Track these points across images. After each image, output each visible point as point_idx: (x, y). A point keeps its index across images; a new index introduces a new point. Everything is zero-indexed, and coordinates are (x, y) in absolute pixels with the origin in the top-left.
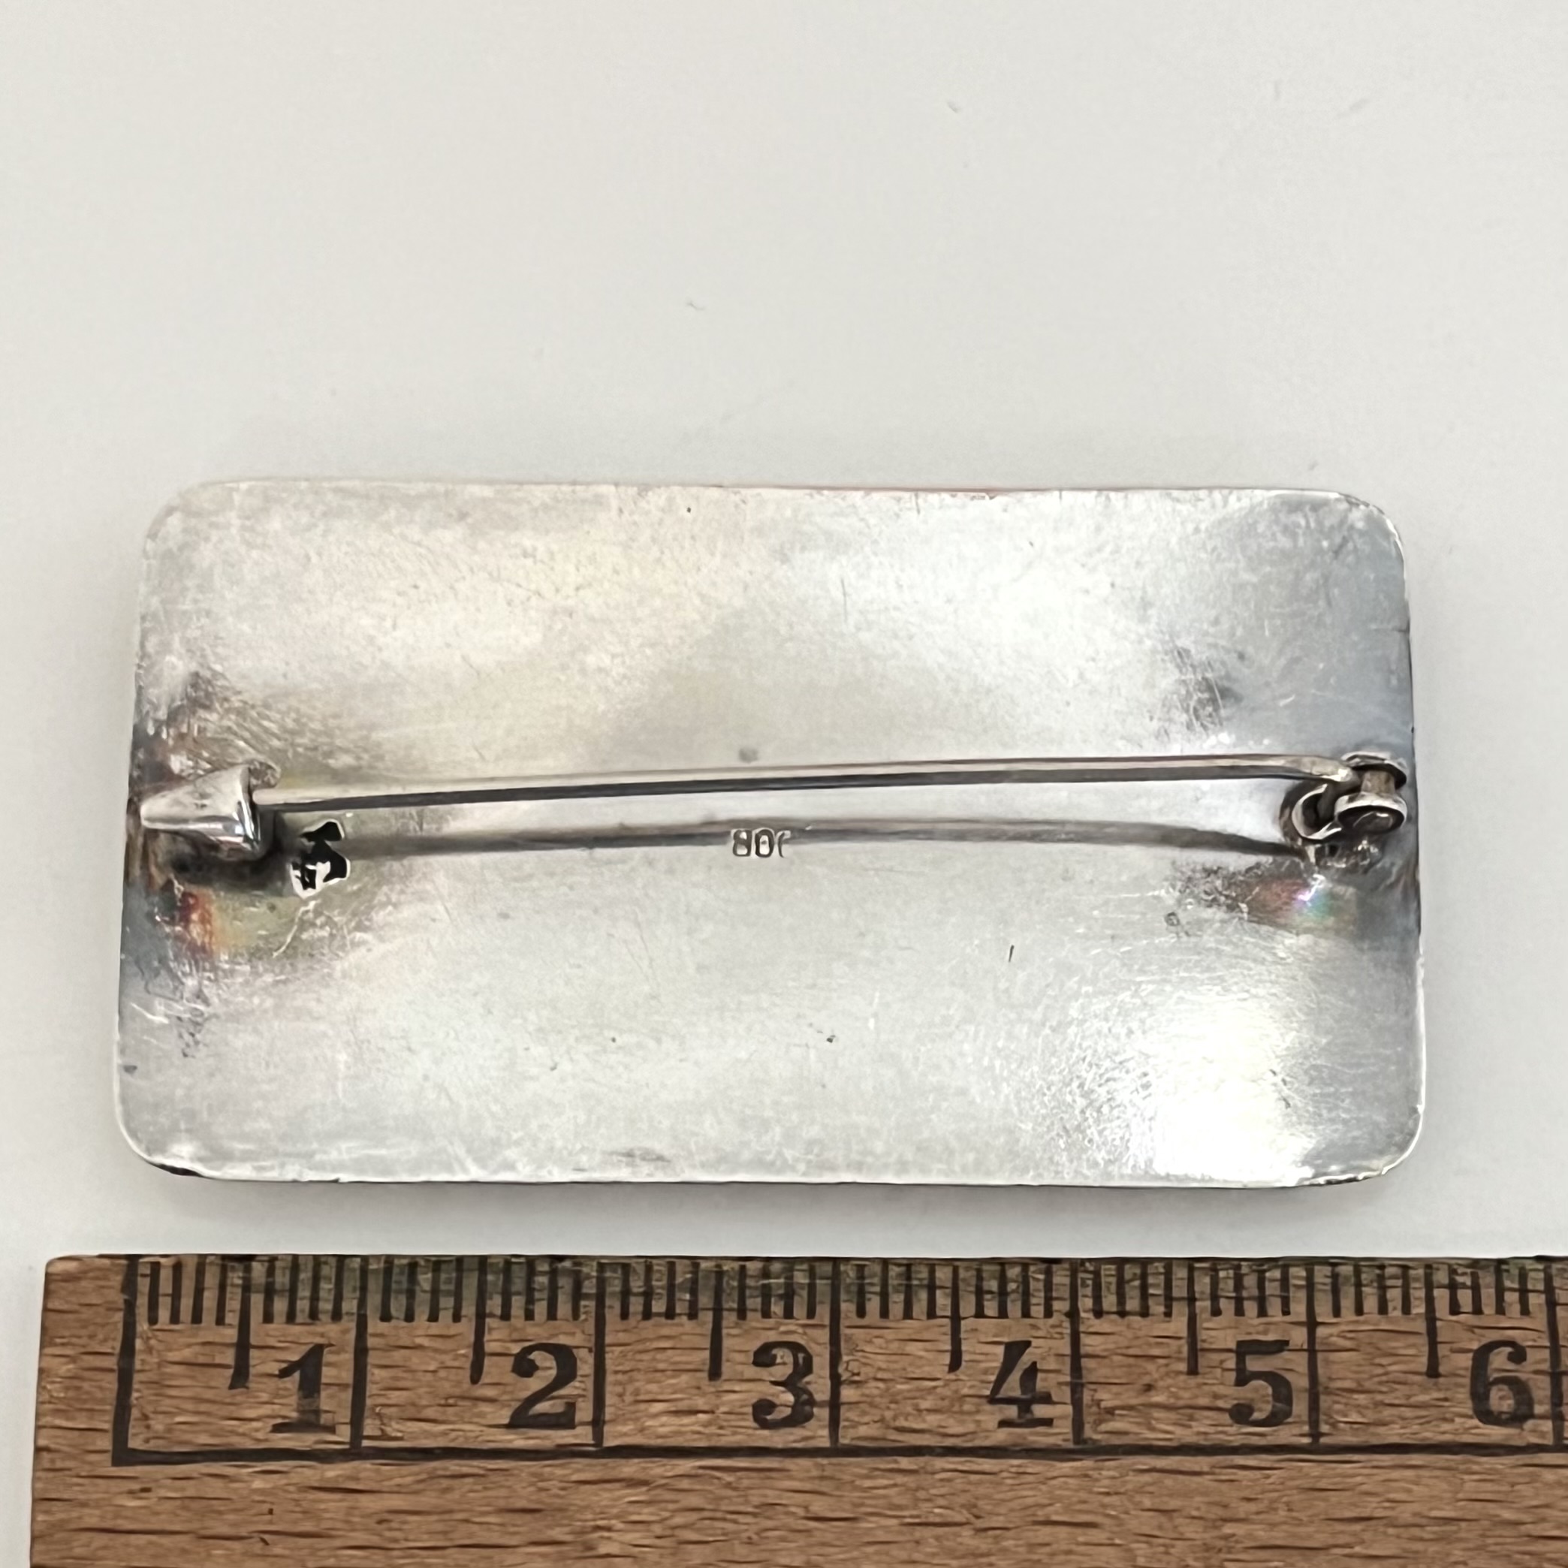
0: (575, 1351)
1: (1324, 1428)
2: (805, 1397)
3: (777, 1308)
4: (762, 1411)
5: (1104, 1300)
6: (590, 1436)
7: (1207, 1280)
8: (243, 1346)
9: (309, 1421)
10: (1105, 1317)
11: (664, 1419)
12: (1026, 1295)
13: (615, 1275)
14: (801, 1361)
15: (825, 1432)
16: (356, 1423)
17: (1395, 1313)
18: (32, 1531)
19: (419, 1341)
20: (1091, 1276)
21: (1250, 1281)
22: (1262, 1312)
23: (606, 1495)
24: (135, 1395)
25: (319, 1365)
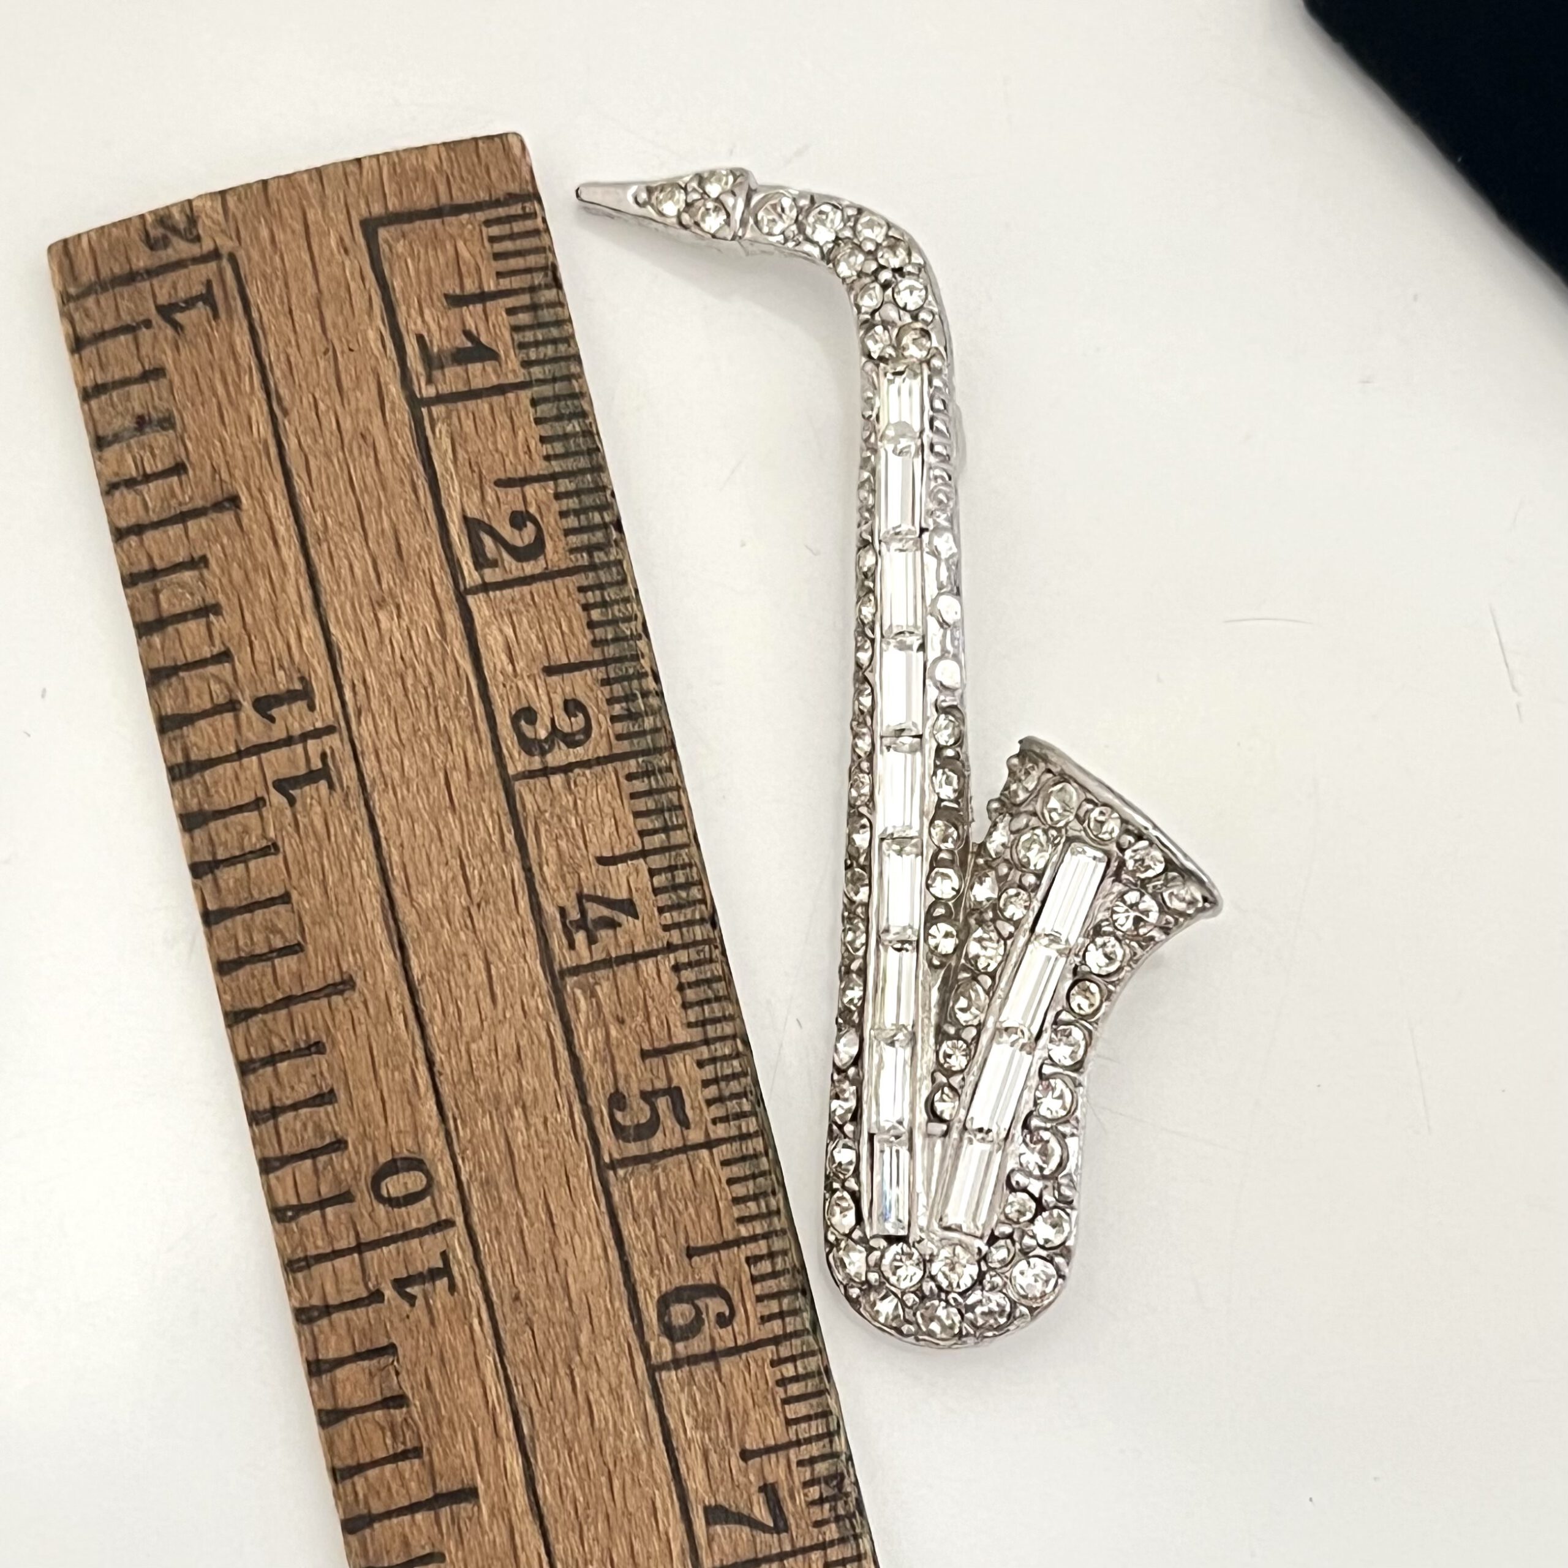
0: (541, 559)
1: (621, 1172)
2: (547, 747)
3: (618, 709)
4: (528, 714)
5: (689, 970)
6: (473, 584)
7: (727, 1052)
8: (483, 297)
9: (431, 362)
10: (673, 975)
11: (500, 638)
12: (679, 907)
13: (615, 574)
14: (577, 738)
15: (520, 769)
16: (440, 399)
17: (737, 1211)
18: (293, 174)
19: (521, 433)
20: (708, 956)
21: (735, 1086)
22: (709, 1103)
23: (427, 608)
24: (422, 223)
25: (481, 359)
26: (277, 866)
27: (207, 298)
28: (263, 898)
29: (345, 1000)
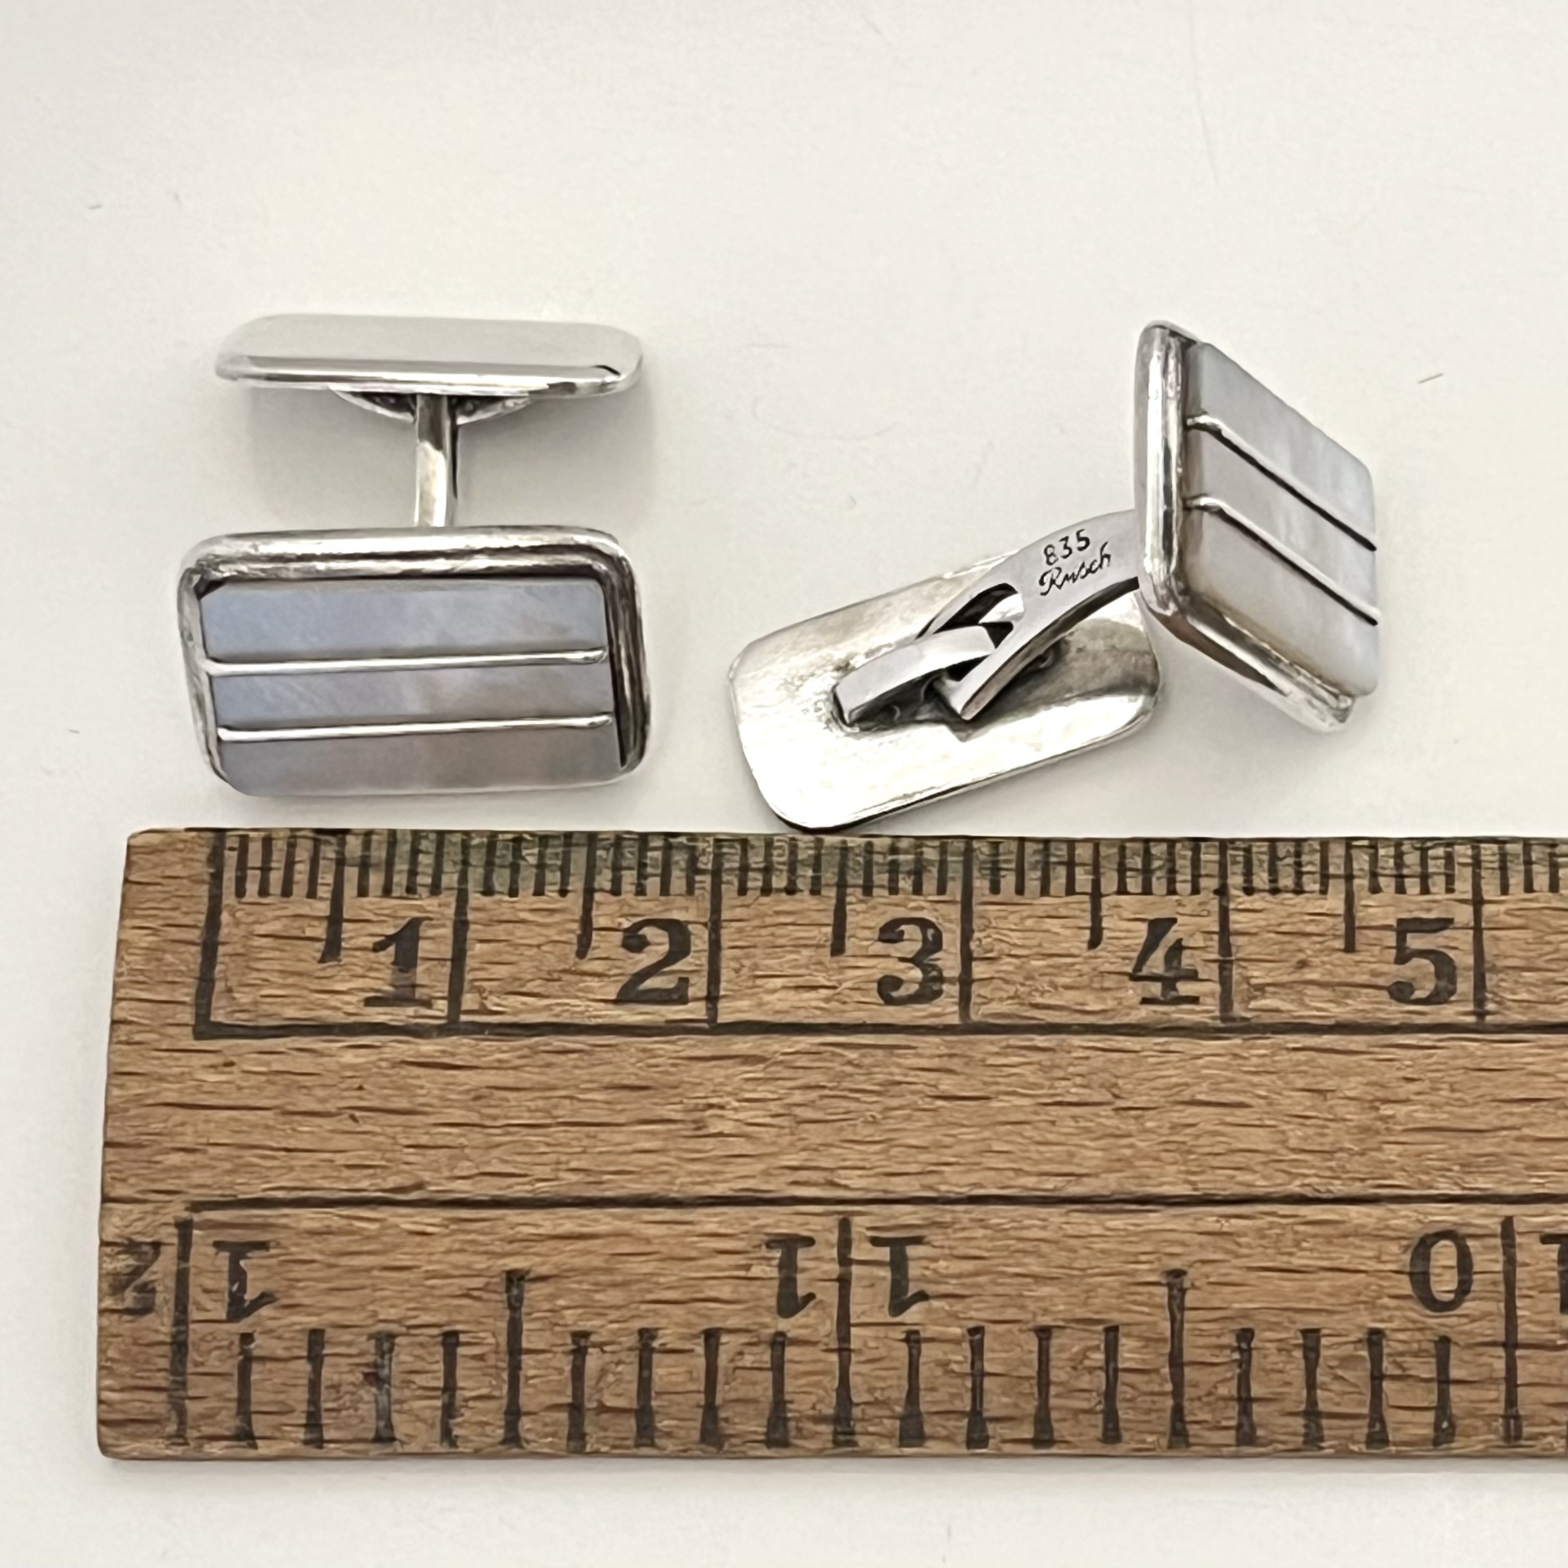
0: (690, 927)
1: (1490, 1006)
2: (934, 973)
3: (905, 884)
4: (887, 987)
5: (1254, 877)
6: (704, 1012)
7: (1366, 858)
8: (335, 920)
9: (404, 996)
10: (1256, 896)
11: (781, 995)
12: (1172, 872)
13: (733, 851)
14: (930, 938)
15: (955, 1009)
16: (454, 997)
18: (107, 1107)
19: (523, 915)
20: (1241, 853)
21: (1412, 859)
22: (1425, 890)
23: (722, 1072)
24: (218, 968)
25: (416, 939)
26: (998, 1336)
27: (238, 1251)
28: (1036, 1364)
29: (1193, 1287)
